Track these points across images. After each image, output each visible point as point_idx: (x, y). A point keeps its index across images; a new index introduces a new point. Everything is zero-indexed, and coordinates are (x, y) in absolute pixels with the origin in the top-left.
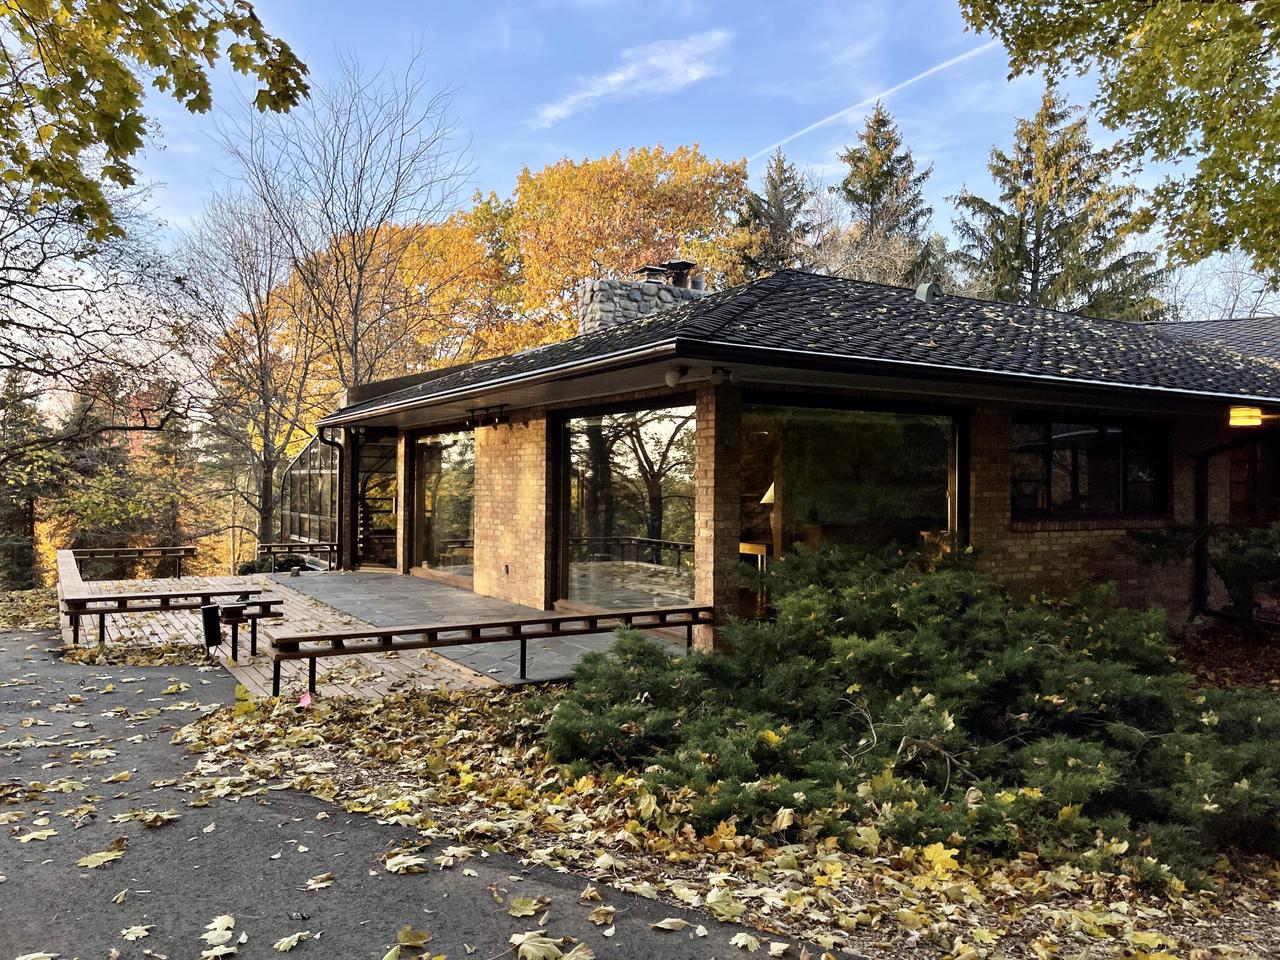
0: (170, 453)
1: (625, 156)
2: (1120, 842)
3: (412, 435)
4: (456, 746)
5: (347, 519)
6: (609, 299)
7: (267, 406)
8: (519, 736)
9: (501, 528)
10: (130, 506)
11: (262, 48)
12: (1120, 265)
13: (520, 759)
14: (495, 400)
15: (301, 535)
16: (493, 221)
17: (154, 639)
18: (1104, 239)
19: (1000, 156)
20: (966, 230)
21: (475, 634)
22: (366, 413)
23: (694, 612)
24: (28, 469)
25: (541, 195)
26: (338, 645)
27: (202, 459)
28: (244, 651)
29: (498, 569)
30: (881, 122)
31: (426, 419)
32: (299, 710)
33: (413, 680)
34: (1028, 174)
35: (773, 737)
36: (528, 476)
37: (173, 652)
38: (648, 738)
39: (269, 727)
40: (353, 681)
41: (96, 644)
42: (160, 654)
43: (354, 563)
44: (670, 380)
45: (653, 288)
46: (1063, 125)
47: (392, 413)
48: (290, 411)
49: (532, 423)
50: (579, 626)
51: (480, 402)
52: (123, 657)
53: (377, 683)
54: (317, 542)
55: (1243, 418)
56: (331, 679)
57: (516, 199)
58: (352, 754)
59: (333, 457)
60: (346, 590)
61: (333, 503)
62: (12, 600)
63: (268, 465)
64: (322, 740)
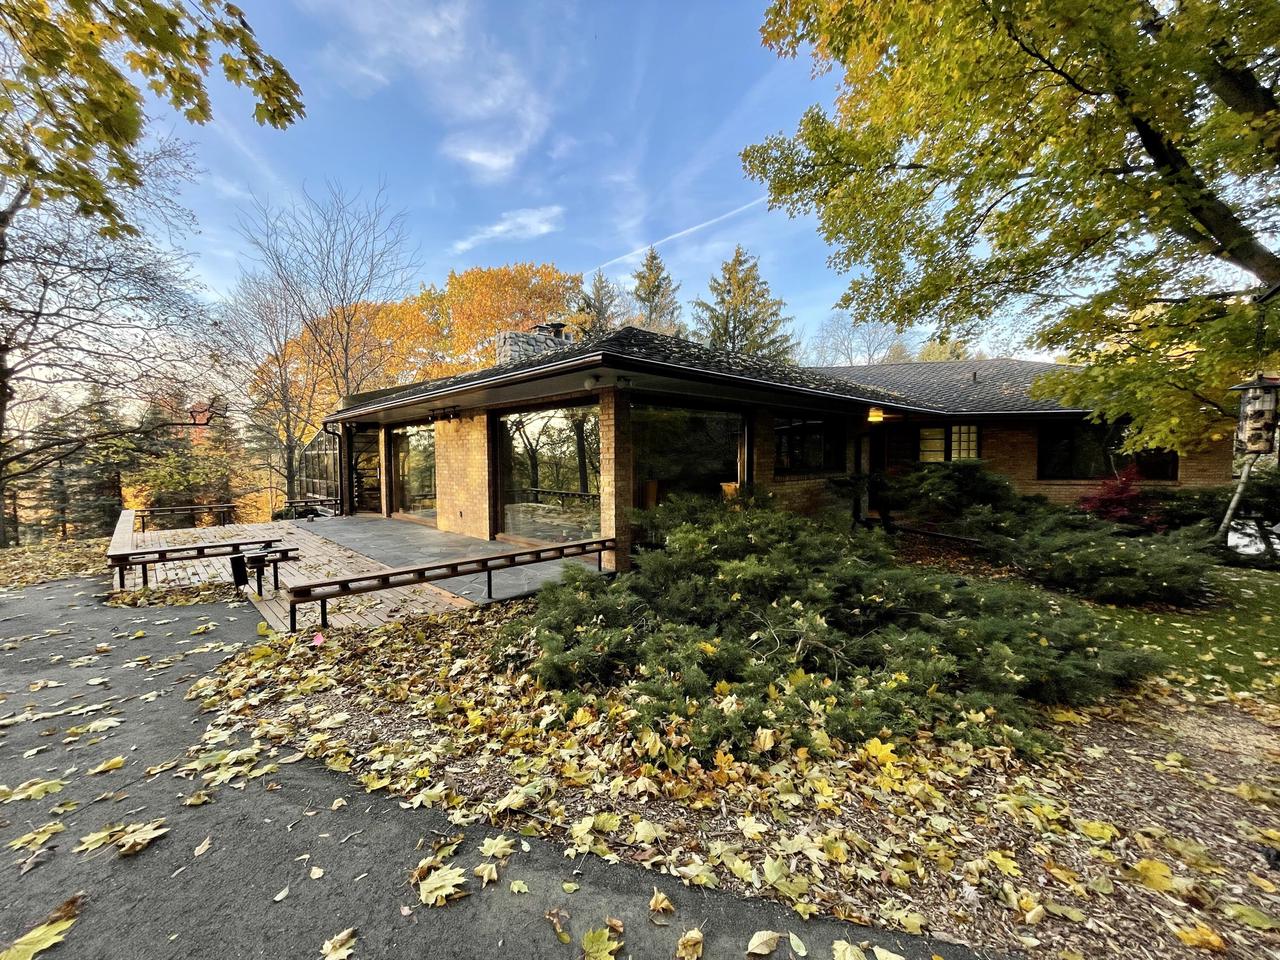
0: (221, 442)
1: (512, 267)
2: (977, 713)
3: (389, 428)
4: (456, 679)
5: (345, 483)
6: (516, 343)
7: (288, 411)
8: (511, 665)
9: (456, 487)
10: (190, 477)
11: (255, 65)
12: (773, 342)
13: (514, 687)
14: (449, 402)
15: (314, 493)
16: (433, 301)
17: (194, 579)
18: (766, 328)
19: (715, 281)
20: (699, 319)
21: (454, 570)
22: (356, 412)
23: (603, 543)
24: (104, 453)
25: (462, 286)
26: (345, 588)
27: (247, 445)
28: (268, 586)
29: (454, 513)
30: (654, 258)
31: (397, 416)
32: (312, 648)
33: (406, 605)
34: (729, 292)
35: (710, 649)
36: (475, 453)
37: (209, 590)
38: (611, 655)
39: (285, 671)
40: (358, 610)
41: (141, 586)
42: (196, 592)
43: (352, 511)
44: (588, 385)
45: (542, 338)
46: (746, 266)
47: (375, 412)
48: (304, 415)
49: (476, 418)
50: (527, 558)
51: (438, 404)
52: (163, 598)
53: (378, 610)
54: (325, 498)
55: (876, 417)
56: (340, 609)
57: (446, 289)
58: (364, 699)
59: (335, 443)
60: (348, 531)
61: (335, 472)
62: (89, 546)
63: (290, 449)
64: (334, 683)
